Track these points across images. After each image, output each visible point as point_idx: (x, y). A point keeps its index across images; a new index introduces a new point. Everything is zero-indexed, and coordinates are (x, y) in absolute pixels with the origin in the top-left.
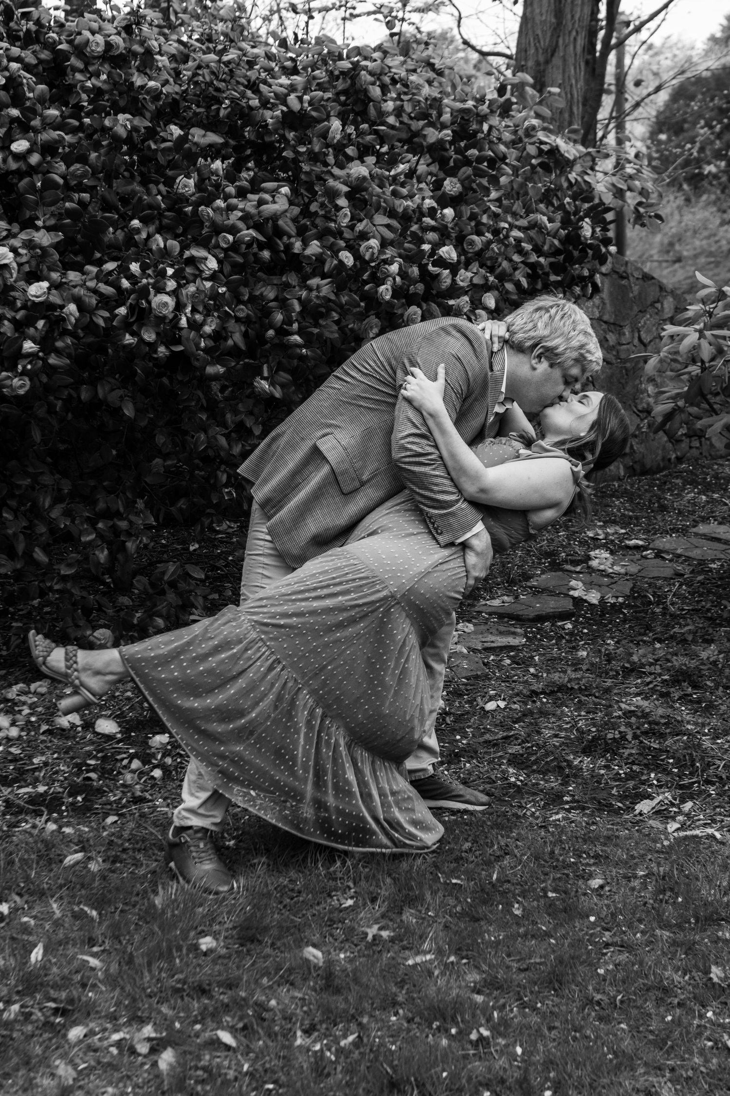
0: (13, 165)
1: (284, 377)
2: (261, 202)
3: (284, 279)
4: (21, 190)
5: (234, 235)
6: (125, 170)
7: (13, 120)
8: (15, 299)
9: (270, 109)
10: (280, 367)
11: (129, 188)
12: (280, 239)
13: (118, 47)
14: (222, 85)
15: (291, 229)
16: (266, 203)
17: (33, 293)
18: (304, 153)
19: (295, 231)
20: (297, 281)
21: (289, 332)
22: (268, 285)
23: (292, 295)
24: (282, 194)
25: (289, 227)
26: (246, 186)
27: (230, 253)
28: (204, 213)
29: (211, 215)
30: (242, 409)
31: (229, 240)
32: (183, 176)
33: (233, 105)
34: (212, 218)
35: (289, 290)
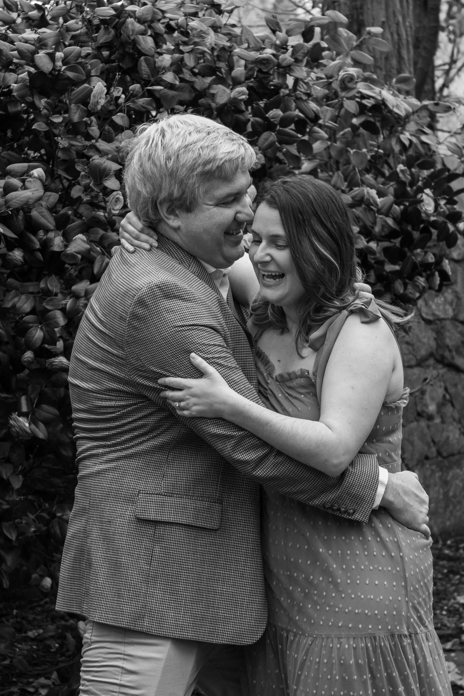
1: (48, 411)
2: (8, 189)
3: (42, 285)
9: (14, 71)
10: (43, 399)
12: (35, 234)
15: (49, 221)
16: (15, 189)
18: (60, 123)
19: (54, 223)
20: (59, 286)
21: (52, 352)
22: (22, 293)
23: (52, 305)
24: (34, 177)
25: (46, 219)
35: (49, 298)
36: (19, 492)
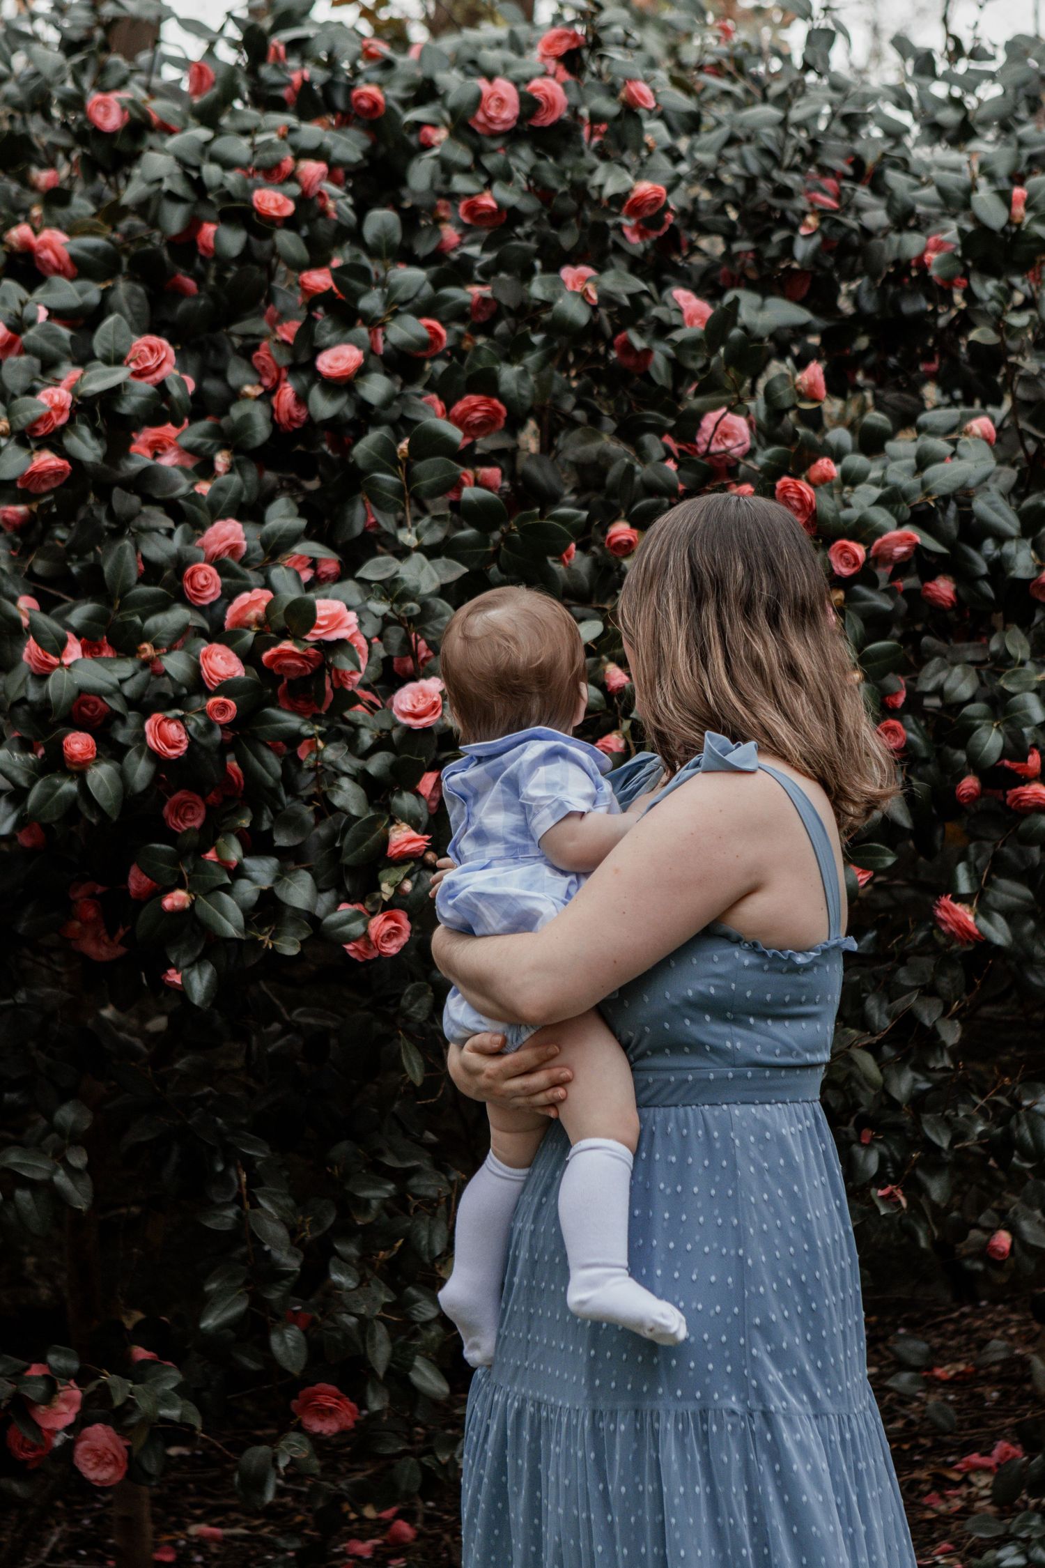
0: (324, 407)
1: (1011, 892)
2: (924, 461)
3: (994, 646)
4: (361, 463)
5: (867, 542)
6: (578, 406)
7: (316, 299)
8: (357, 727)
9: (917, 228)
10: (999, 866)
11: (593, 448)
12: (978, 546)
13: (552, 106)
14: (792, 180)
15: (1008, 521)
16: (940, 459)
17: (407, 707)
18: (1023, 329)
19: (1017, 523)
20: (1028, 647)
21: (1020, 776)
22: (954, 664)
23: (1020, 683)
24: (975, 435)
25: (1002, 515)
26: (880, 423)
27: (858, 588)
28: (788, 495)
29: (808, 497)
30: (908, 983)
31: (856, 557)
32: (724, 410)
33: (825, 227)
34: (811, 505)
35: (1008, 671)
36: (955, 1052)
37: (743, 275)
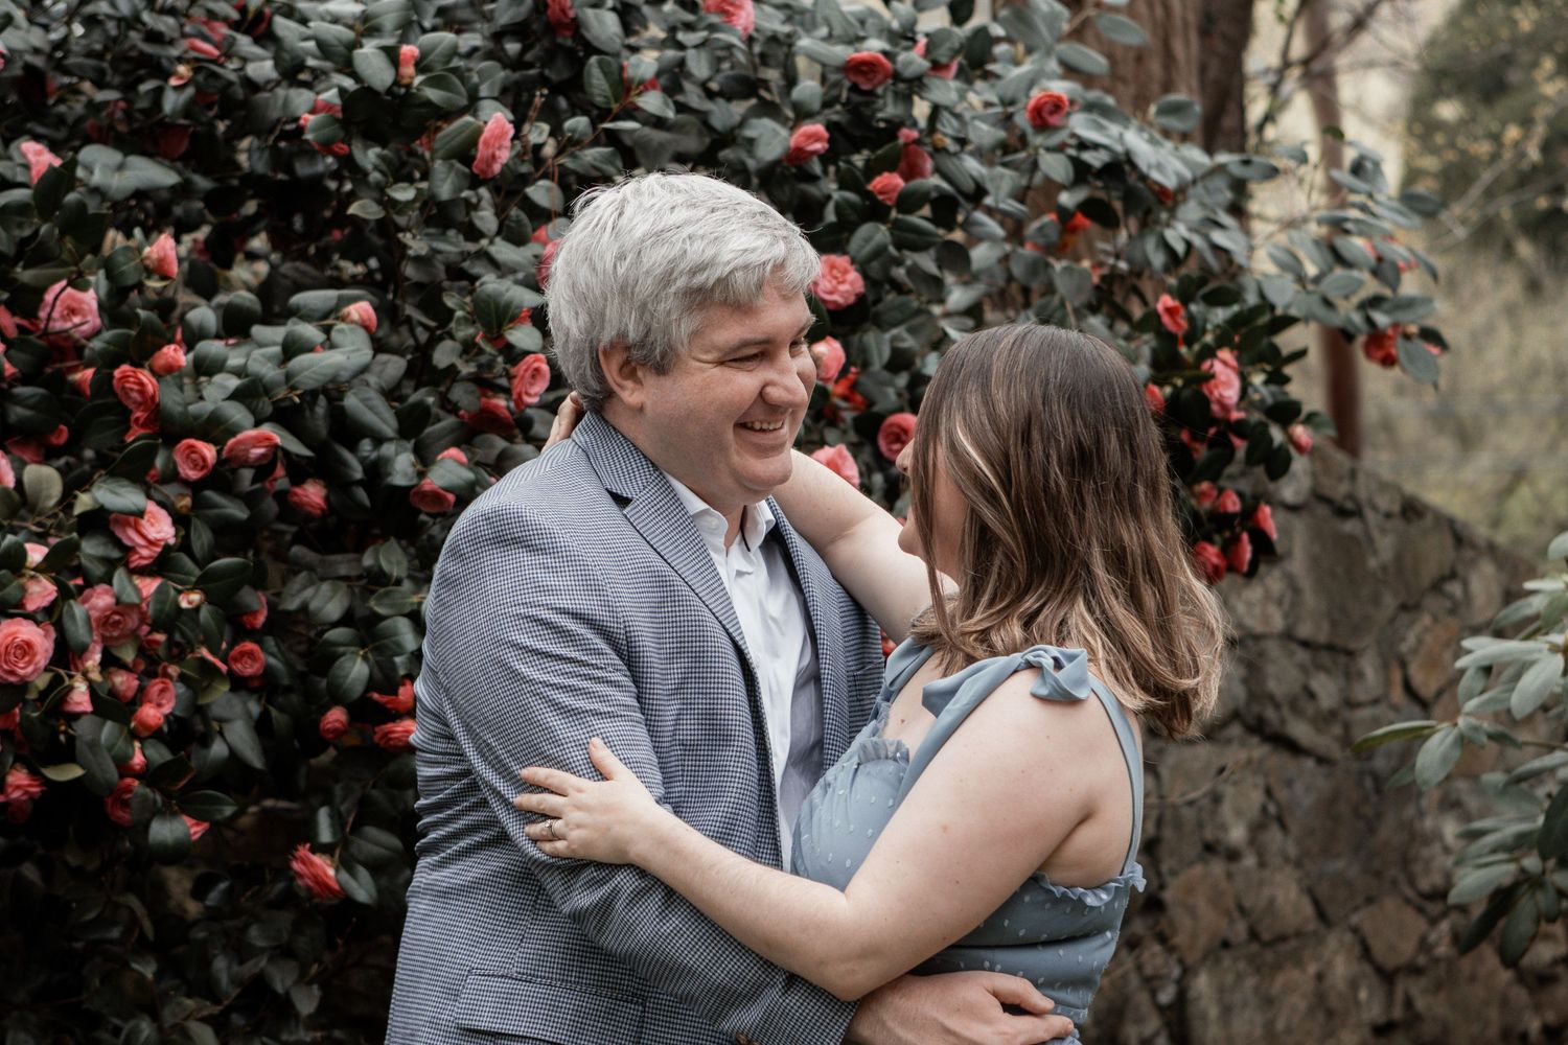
1: (377, 841)
2: (292, 348)
3: (368, 560)
5: (218, 442)
9: (308, 85)
10: (367, 814)
12: (353, 447)
14: (166, 24)
15: (383, 419)
16: (308, 348)
18: (409, 204)
19: (394, 423)
20: (405, 564)
21: (390, 710)
22: (323, 579)
23: (392, 606)
24: (352, 322)
25: (377, 414)
26: (248, 304)
27: (209, 494)
28: (128, 385)
29: (150, 389)
30: (260, 943)
31: (204, 459)
32: (64, 283)
33: (200, 78)
34: (153, 397)
35: (382, 590)
36: (313, 1022)
37: (111, 127)
